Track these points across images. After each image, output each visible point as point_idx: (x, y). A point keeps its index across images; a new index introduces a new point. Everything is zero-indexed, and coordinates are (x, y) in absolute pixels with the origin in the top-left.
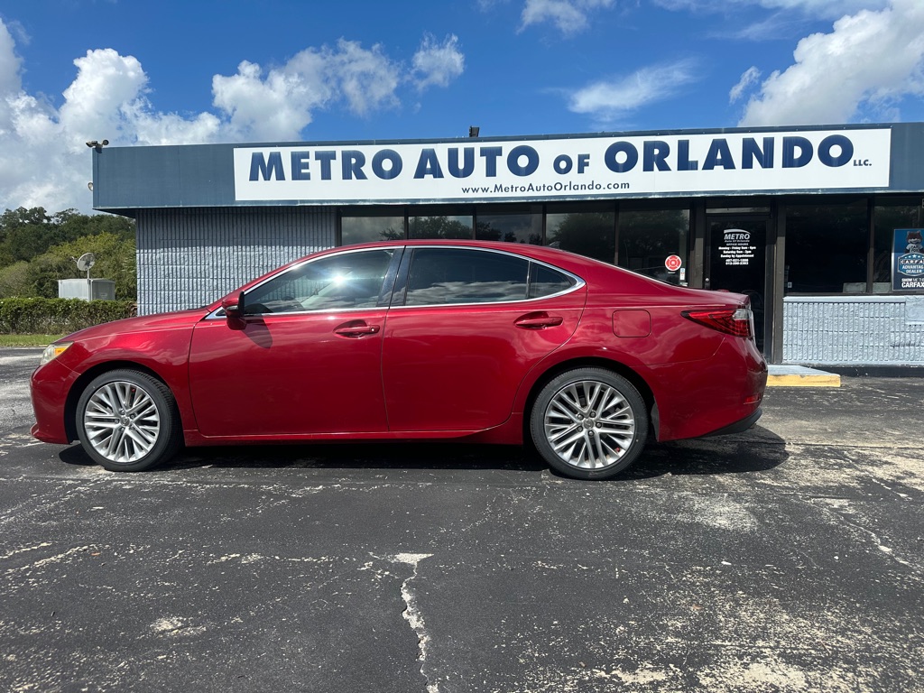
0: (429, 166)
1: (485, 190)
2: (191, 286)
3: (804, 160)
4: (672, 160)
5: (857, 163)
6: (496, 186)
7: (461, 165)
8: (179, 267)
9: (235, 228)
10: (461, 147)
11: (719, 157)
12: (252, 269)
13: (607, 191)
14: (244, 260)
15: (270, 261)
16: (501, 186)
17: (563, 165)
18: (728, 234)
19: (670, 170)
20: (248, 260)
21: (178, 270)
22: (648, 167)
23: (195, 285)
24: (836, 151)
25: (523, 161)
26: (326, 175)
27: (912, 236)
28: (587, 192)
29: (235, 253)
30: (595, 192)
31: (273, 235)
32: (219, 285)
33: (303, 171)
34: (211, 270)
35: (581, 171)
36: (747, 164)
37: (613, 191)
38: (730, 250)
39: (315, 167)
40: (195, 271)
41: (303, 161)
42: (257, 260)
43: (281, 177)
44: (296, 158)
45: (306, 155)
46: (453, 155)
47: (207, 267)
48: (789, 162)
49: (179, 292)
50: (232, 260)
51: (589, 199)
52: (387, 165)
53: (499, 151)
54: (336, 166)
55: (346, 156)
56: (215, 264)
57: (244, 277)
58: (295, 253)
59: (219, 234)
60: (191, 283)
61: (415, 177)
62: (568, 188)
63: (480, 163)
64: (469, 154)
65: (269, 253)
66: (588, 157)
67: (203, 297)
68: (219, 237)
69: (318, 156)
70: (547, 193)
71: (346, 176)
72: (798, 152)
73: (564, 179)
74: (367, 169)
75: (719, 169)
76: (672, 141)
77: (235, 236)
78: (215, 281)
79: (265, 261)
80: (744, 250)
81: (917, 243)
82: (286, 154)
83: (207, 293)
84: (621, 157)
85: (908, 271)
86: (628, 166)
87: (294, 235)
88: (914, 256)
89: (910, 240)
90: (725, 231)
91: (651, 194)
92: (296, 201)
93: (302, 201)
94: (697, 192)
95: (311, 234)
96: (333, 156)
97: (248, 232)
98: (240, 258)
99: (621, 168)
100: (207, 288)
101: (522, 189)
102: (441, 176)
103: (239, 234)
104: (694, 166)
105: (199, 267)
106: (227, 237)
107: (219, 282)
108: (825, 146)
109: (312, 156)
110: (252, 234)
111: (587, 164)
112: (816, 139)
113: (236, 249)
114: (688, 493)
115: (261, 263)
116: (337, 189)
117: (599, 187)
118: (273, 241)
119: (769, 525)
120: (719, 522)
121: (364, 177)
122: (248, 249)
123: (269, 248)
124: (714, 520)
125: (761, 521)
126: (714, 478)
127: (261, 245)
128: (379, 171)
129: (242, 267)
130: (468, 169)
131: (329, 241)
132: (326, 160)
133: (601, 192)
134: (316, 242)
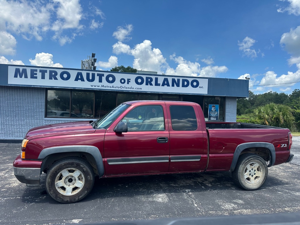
0: (80, 77)
1: (98, 86)
3: (187, 86)
4: (153, 82)
5: (200, 87)
6: (102, 85)
7: (91, 78)
9: (7, 93)
10: (91, 73)
11: (166, 83)
12: (13, 107)
13: (135, 90)
14: (10, 104)
15: (20, 105)
16: (103, 86)
17: (122, 81)
19: (153, 85)
22: (147, 84)
24: (195, 84)
25: (111, 79)
26: (43, 77)
27: (213, 106)
28: (130, 90)
29: (7, 101)
30: (132, 90)
31: (22, 95)
33: (35, 76)
35: (128, 83)
36: (173, 85)
37: (137, 90)
39: (39, 75)
41: (35, 72)
42: (15, 104)
43: (26, 77)
44: (32, 71)
46: (88, 75)
48: (183, 86)
50: (5, 104)
51: (130, 92)
52: (65, 76)
53: (103, 75)
54: (47, 75)
55: (51, 72)
57: (10, 110)
58: (30, 102)
61: (75, 80)
62: (124, 88)
63: (97, 78)
64: (93, 75)
65: (20, 102)
66: (130, 79)
69: (40, 71)
70: (118, 89)
71: (50, 78)
72: (186, 83)
73: (123, 85)
74: (58, 77)
75: (166, 86)
76: (154, 78)
77: (7, 95)
79: (18, 104)
81: (214, 108)
82: (29, 70)
84: (139, 81)
85: (212, 116)
86: (141, 83)
87: (30, 96)
88: (214, 112)
91: (148, 92)
92: (31, 85)
93: (33, 86)
94: (160, 92)
95: (36, 96)
96: (46, 71)
97: (12, 94)
98: (8, 103)
99: (139, 84)
101: (110, 87)
102: (84, 81)
103: (8, 95)
104: (159, 85)
106: (3, 96)
108: (192, 82)
109: (38, 71)
110: (13, 95)
111: (130, 82)
112: (190, 80)
113: (7, 100)
114: (153, 190)
115: (16, 105)
116: (47, 82)
117: (133, 88)
118: (22, 98)
119: (171, 200)
120: (159, 200)
121: (57, 79)
122: (12, 100)
123: (20, 100)
124: (158, 200)
125: (169, 199)
126: (160, 185)
127: (17, 99)
128: (62, 78)
129: (9, 106)
130: (93, 80)
131: (43, 99)
132: (43, 73)
133: (134, 90)
134: (38, 99)
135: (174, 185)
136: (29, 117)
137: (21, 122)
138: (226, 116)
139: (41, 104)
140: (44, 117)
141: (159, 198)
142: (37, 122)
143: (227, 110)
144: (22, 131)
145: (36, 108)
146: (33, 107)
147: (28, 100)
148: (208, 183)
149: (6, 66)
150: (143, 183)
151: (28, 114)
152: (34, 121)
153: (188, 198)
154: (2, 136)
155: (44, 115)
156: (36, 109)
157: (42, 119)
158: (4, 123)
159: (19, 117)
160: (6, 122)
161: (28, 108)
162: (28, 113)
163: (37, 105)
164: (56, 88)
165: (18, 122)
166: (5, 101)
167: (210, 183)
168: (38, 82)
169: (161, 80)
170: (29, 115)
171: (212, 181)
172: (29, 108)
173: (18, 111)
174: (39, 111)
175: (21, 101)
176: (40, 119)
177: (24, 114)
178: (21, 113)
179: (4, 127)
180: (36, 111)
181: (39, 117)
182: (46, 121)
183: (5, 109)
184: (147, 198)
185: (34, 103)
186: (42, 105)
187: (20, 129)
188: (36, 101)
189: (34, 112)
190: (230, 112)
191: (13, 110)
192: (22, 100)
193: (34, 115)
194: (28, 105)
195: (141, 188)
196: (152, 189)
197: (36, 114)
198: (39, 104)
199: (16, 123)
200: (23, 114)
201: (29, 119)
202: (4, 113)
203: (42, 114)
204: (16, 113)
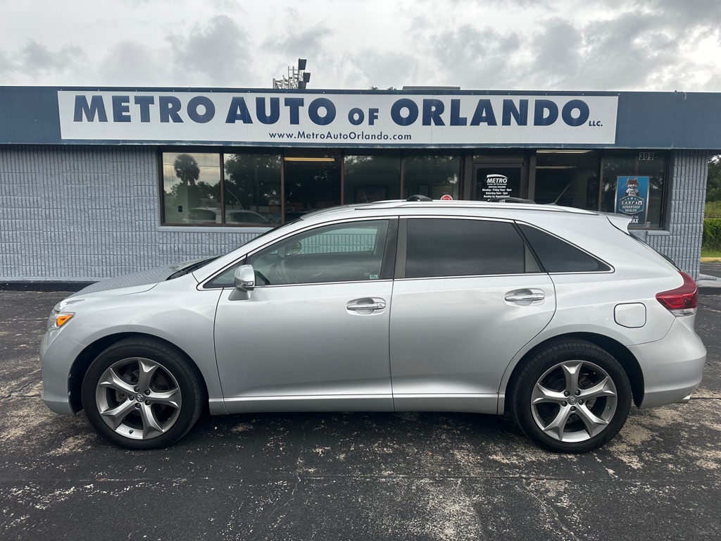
0: (239, 112)
1: (290, 136)
2: (25, 215)
3: (551, 120)
4: (446, 116)
5: (592, 123)
6: (299, 133)
7: (268, 113)
8: (12, 197)
9: (64, 163)
10: (268, 98)
11: (484, 115)
12: (82, 200)
13: (393, 142)
14: (74, 192)
15: (97, 193)
16: (303, 133)
17: (356, 117)
18: (490, 178)
19: (444, 125)
20: (78, 193)
21: (12, 201)
22: (426, 122)
23: (29, 214)
24: (576, 113)
25: (322, 112)
26: (145, 117)
27: (631, 182)
28: (376, 141)
30: (383, 141)
31: (100, 169)
32: (52, 214)
33: (124, 114)
34: (43, 200)
35: (371, 123)
36: (506, 122)
37: (398, 141)
38: (491, 192)
39: (135, 110)
40: (28, 202)
41: (123, 104)
42: (86, 192)
43: (103, 118)
44: (117, 102)
45: (127, 99)
46: (260, 103)
47: (39, 198)
48: (539, 121)
49: (13, 221)
50: (62, 192)
51: (378, 147)
52: (201, 110)
53: (301, 102)
54: (155, 110)
55: (164, 101)
56: (47, 195)
58: (120, 186)
59: (49, 168)
60: (25, 212)
61: (226, 122)
62: (360, 137)
63: (285, 111)
64: (275, 103)
65: (97, 186)
66: (377, 111)
67: (37, 226)
68: (49, 171)
69: (138, 100)
70: (343, 141)
71: (164, 119)
72: (546, 113)
73: (357, 129)
74: (183, 113)
75: (484, 125)
76: (447, 100)
77: (65, 171)
78: (47, 211)
79: (93, 193)
80: (502, 192)
81: (634, 188)
82: (107, 98)
83: (41, 222)
84: (405, 112)
85: (626, 210)
86: (411, 120)
87: (119, 171)
88: (632, 198)
89: (629, 186)
90: (488, 176)
91: (429, 144)
92: (118, 141)
93: (123, 141)
94: (466, 145)
95: (135, 169)
96: (151, 100)
97: (76, 166)
98: (70, 191)
99: (404, 122)
100: (40, 217)
101: (322, 136)
102: (250, 122)
103: (68, 168)
104: (463, 122)
105: (31, 198)
107: (51, 212)
108: (568, 108)
109: (132, 100)
110: (80, 168)
111: (376, 117)
112: (561, 102)
113: (65, 182)
114: (427, 480)
115: (89, 195)
116: (156, 131)
117: (386, 137)
118: (100, 175)
119: (490, 534)
120: (446, 531)
121: (180, 121)
122: (77, 182)
123: (96, 182)
124: (442, 528)
125: (484, 528)
126: (453, 455)
127: (88, 179)
128: (194, 116)
129: (72, 198)
130: (274, 118)
131: (150, 175)
132: (145, 103)
133: (388, 142)
134: (139, 176)
135: (506, 461)
136: (122, 224)
137: (103, 239)
138: (670, 212)
139: (147, 191)
140: (157, 224)
141: (447, 524)
142: (142, 238)
143: (674, 191)
144: (108, 260)
145: (136, 201)
146: (128, 199)
147: (116, 180)
148: (629, 453)
149: (53, 91)
150: (396, 446)
151: (118, 218)
152: (134, 233)
153: (556, 526)
154: (63, 274)
155: (157, 219)
156: (136, 203)
157: (153, 229)
158: (65, 240)
159: (99, 225)
160: (68, 237)
161: (117, 201)
162: (117, 214)
163: (140, 192)
164: (179, 144)
165: (95, 237)
166: (62, 184)
167: (634, 453)
168: (135, 131)
169: (468, 108)
170: (122, 219)
171: (643, 442)
172: (121, 201)
173: (94, 211)
174: (144, 208)
175: (100, 183)
176: (149, 229)
177: (110, 218)
178: (102, 214)
179: (66, 252)
180: (136, 208)
181: (145, 225)
182: (165, 234)
183: (63, 206)
184: (404, 518)
185: (132, 189)
186: (151, 192)
187: (104, 257)
188: (135, 181)
189: (133, 212)
190: (683, 200)
191: (82, 207)
192: (100, 180)
193: (133, 218)
194: (116, 192)
195: (385, 470)
196: (426, 477)
197: (137, 217)
198: (143, 191)
199: (92, 242)
200: (106, 217)
201: (122, 230)
202: (63, 216)
203: (153, 215)
204: (90, 215)
